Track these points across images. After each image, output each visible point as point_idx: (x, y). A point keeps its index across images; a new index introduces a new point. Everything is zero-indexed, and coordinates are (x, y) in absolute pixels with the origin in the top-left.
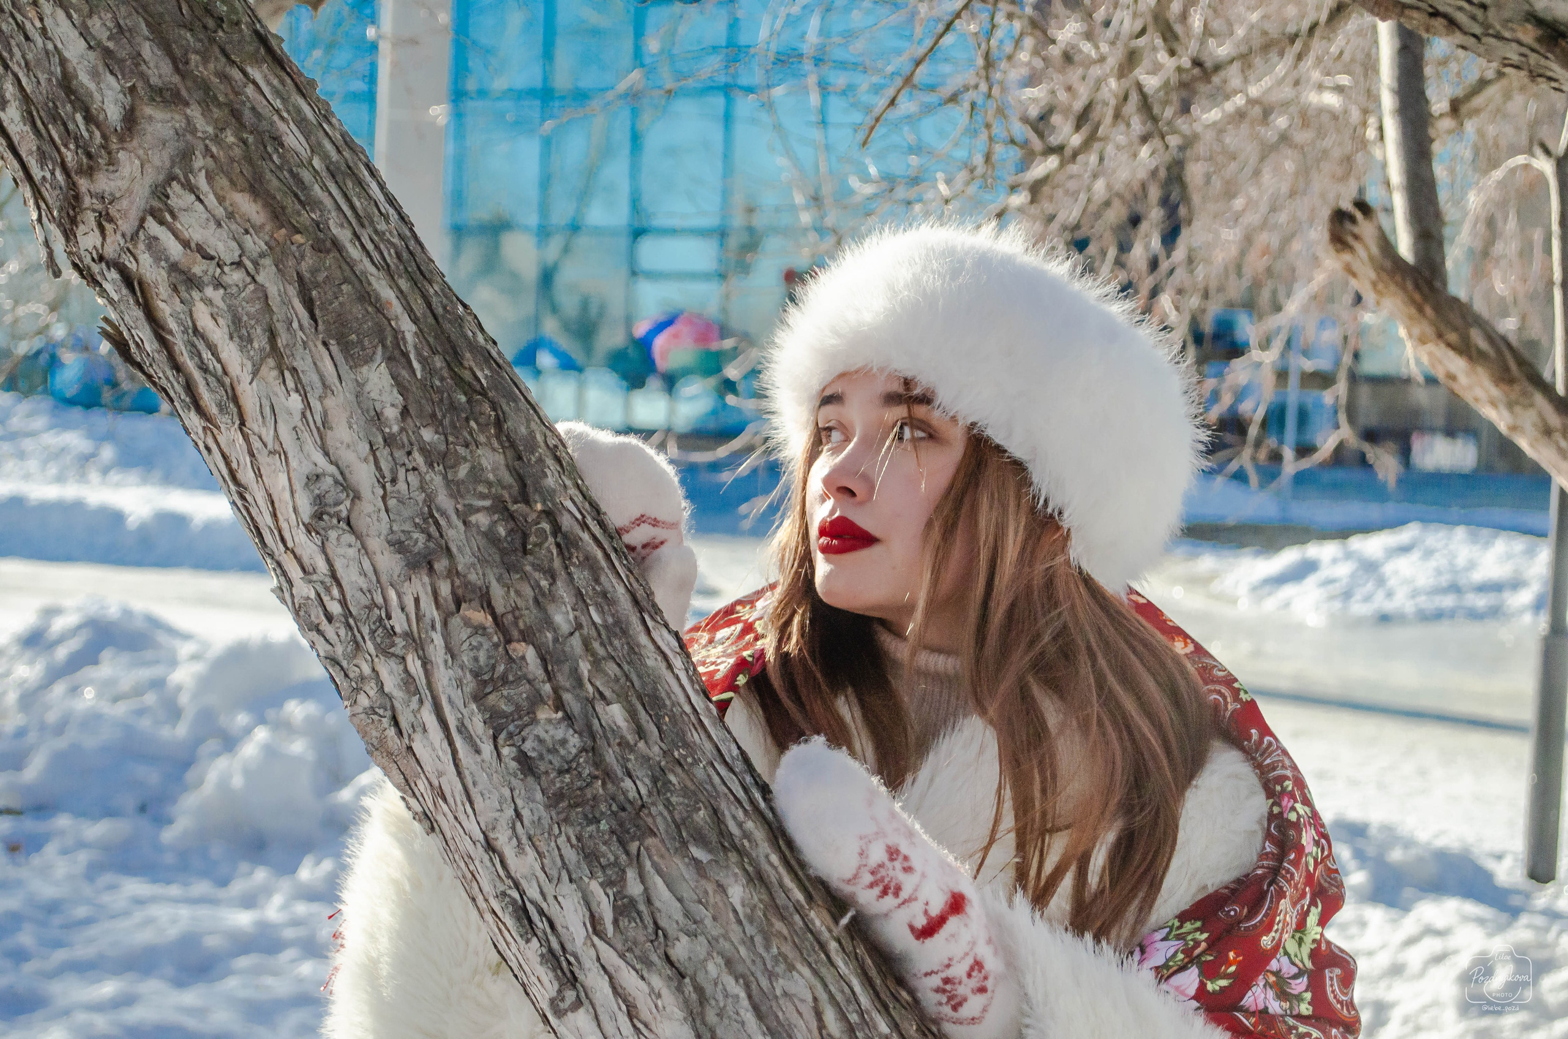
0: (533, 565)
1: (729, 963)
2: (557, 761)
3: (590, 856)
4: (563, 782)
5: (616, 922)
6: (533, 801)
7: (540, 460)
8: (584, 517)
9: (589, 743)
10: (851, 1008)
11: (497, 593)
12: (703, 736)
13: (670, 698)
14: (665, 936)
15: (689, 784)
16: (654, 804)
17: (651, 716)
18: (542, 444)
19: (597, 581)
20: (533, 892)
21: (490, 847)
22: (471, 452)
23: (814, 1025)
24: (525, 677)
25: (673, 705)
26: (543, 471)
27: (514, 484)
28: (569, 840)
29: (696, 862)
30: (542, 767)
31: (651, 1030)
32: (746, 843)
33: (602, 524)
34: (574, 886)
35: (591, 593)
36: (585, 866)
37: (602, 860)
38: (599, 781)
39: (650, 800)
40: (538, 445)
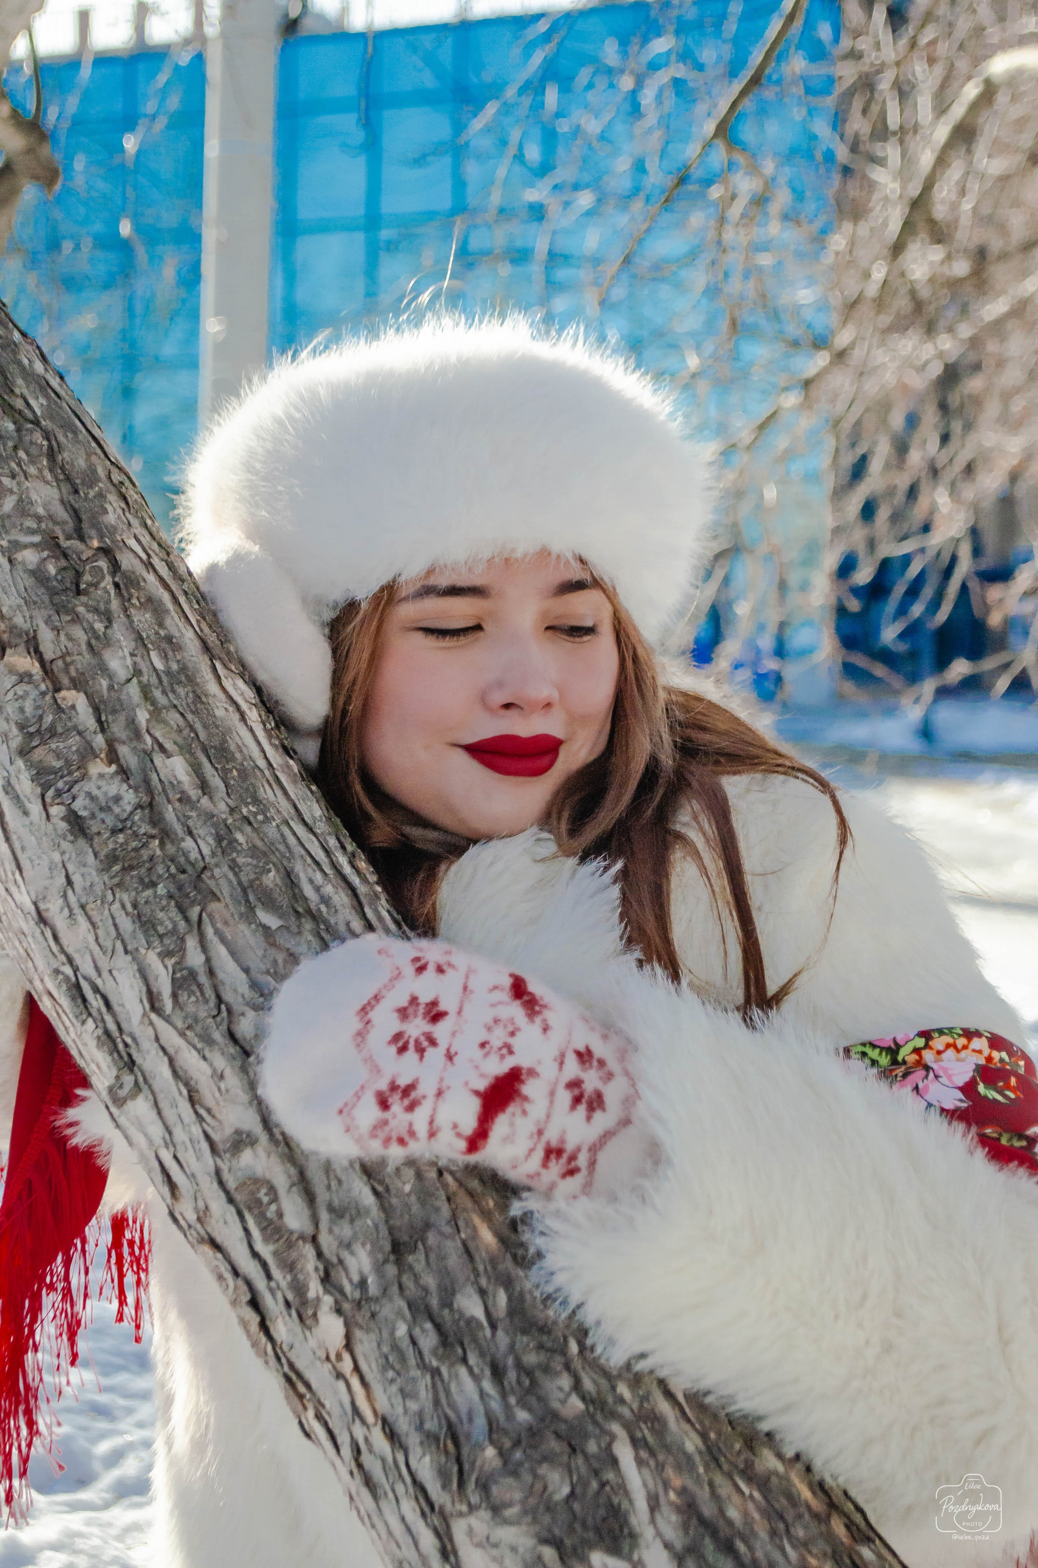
0: (86, 605)
2: (110, 821)
3: (146, 924)
4: (116, 842)
5: (175, 996)
6: (85, 865)
7: (101, 496)
8: (149, 556)
9: (146, 799)
11: (46, 636)
12: (279, 792)
13: (241, 751)
14: (229, 1011)
15: (259, 844)
16: (217, 865)
17: (216, 769)
18: (105, 480)
19: (161, 625)
20: (87, 968)
21: (42, 919)
22: (18, 484)
24: (75, 728)
25: (245, 759)
26: (102, 506)
27: (70, 520)
28: (123, 906)
29: (265, 928)
30: (94, 826)
31: (214, 1117)
32: (323, 908)
33: (171, 567)
34: (129, 958)
35: (153, 637)
36: (141, 936)
37: (159, 928)
38: (157, 842)
39: (213, 861)
40: (100, 480)
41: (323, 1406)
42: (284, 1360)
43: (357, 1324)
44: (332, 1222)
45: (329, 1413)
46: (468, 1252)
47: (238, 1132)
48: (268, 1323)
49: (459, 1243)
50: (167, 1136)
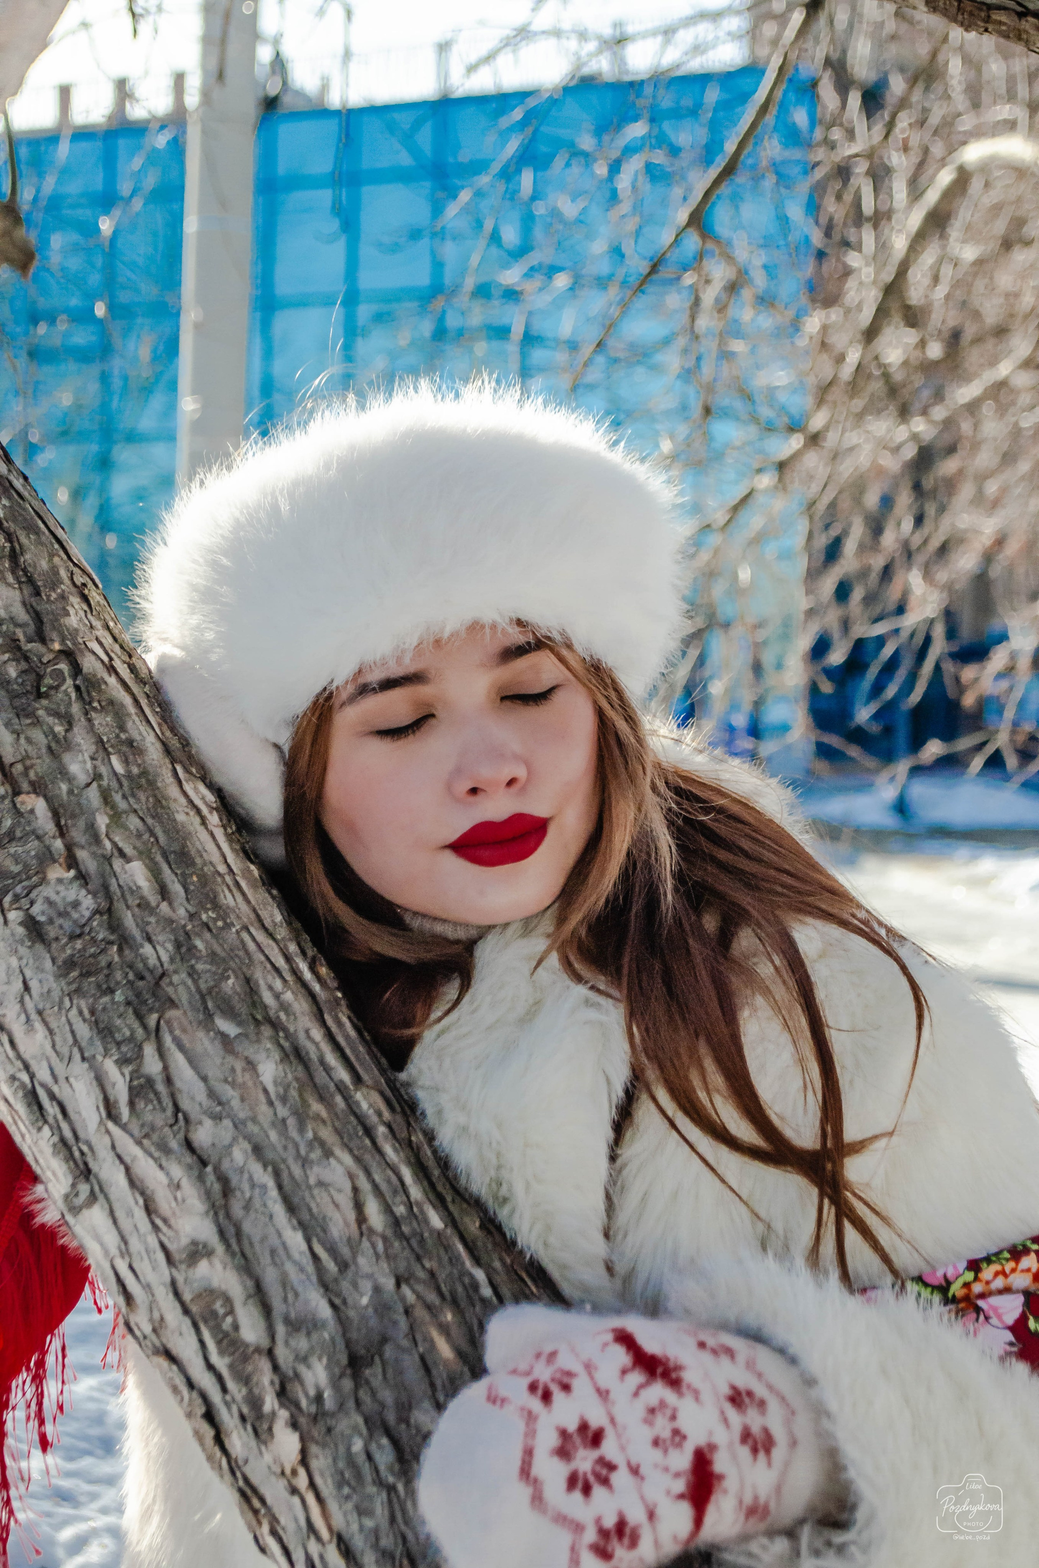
0: (47, 709)
1: (257, 1150)
2: (67, 925)
3: (104, 1032)
4: (74, 949)
5: (132, 1104)
6: (42, 971)
7: (63, 597)
8: (111, 659)
9: (104, 905)
10: (398, 1199)
11: (6, 739)
12: (239, 898)
13: (201, 856)
15: (218, 950)
16: (176, 972)
17: (176, 874)
18: (67, 581)
19: (122, 728)
20: (43, 1074)
23: (352, 1216)
24: (33, 832)
25: (205, 864)
26: (64, 609)
27: (31, 622)
28: (81, 1013)
29: (224, 1037)
30: (52, 932)
31: (169, 1227)
32: (283, 1015)
33: (132, 669)
34: (86, 1065)
35: (113, 741)
36: (98, 1043)
37: (117, 1035)
38: (115, 948)
39: (171, 968)
40: (62, 583)
41: (278, 1521)
42: (238, 1474)
43: (313, 1439)
44: (289, 1334)
45: (283, 1529)
46: (426, 1366)
47: (194, 1243)
48: (223, 1436)
49: (417, 1358)
50: (123, 1247)
